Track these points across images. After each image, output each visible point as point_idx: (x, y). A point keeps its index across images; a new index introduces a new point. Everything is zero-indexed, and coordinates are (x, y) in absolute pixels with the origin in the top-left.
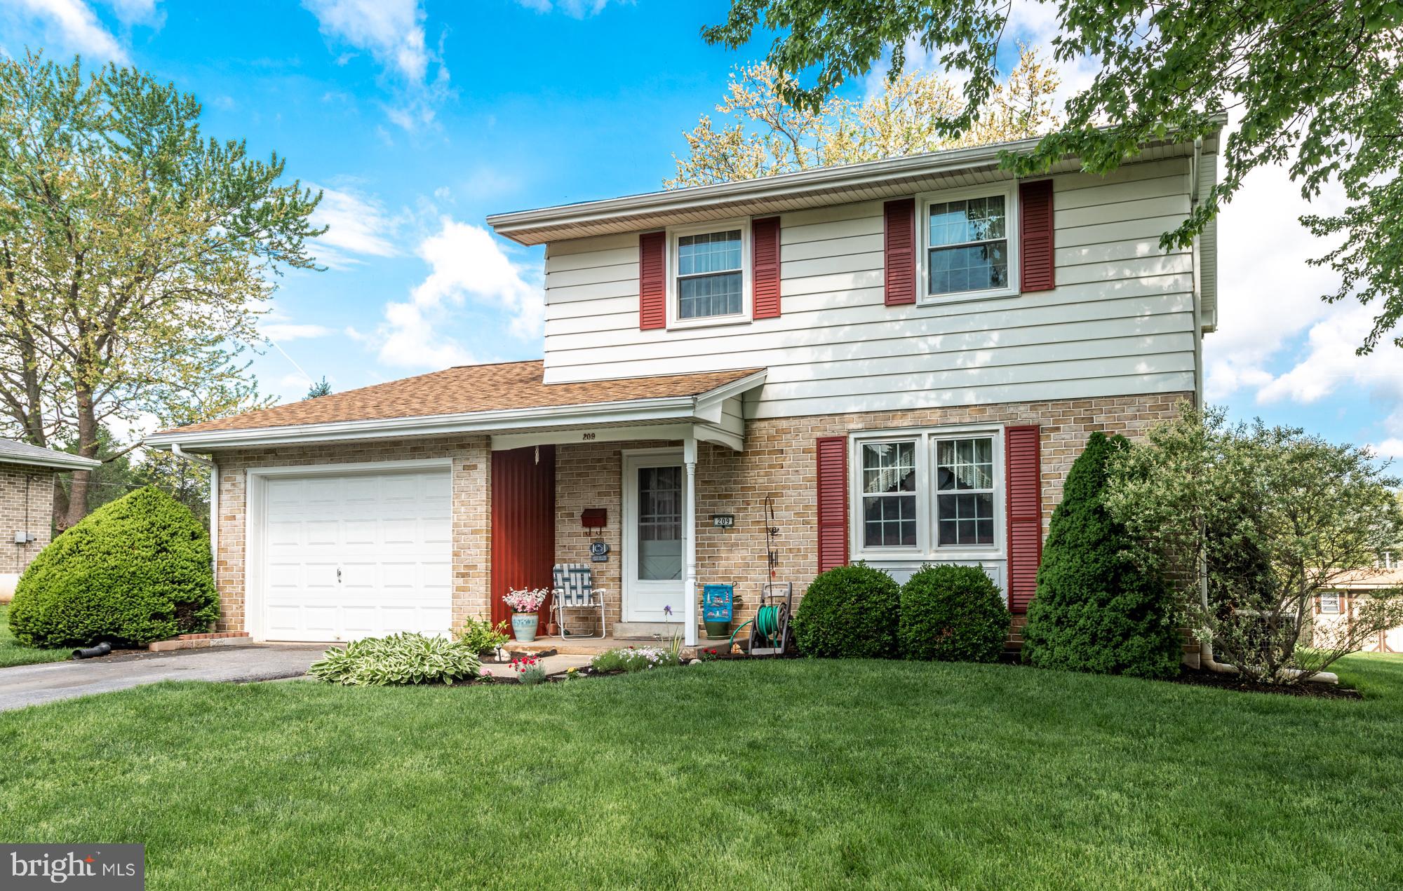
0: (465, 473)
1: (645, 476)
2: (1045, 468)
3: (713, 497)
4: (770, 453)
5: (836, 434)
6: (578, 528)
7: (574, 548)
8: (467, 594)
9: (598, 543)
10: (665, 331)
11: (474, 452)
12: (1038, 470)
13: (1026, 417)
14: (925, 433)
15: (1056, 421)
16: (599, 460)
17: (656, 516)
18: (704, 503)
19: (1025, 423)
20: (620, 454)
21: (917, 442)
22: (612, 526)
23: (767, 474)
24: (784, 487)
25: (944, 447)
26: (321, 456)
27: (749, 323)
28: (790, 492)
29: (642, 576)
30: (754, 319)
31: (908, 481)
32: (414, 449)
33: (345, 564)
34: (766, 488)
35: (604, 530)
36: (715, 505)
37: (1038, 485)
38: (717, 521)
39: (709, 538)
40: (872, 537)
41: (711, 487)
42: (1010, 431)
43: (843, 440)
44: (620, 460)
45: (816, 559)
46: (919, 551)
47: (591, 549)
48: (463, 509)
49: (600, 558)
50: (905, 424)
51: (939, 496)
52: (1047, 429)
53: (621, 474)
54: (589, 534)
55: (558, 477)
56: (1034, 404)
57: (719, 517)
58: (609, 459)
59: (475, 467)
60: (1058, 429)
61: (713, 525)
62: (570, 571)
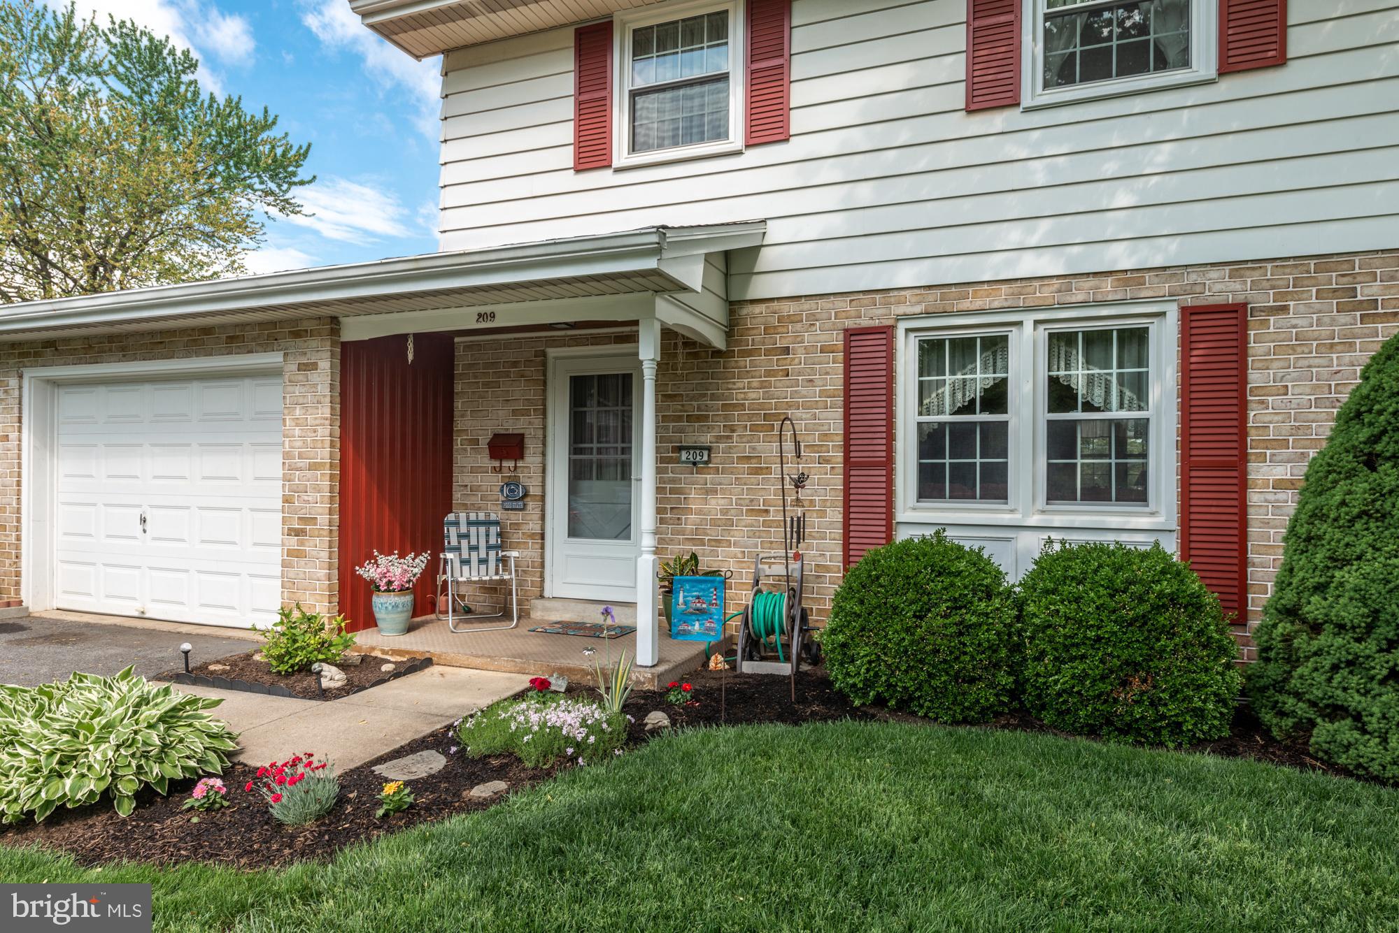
0: (300, 376)
1: (580, 388)
2: (1255, 378)
3: (679, 419)
4: (768, 352)
5: (876, 323)
6: (485, 461)
7: (478, 488)
8: (302, 562)
9: (512, 483)
10: (610, 172)
11: (314, 343)
12: (1243, 380)
13: (1222, 290)
14: (1028, 319)
15: (1279, 296)
16: (515, 364)
17: (595, 445)
18: (667, 428)
19: (1219, 300)
20: (544, 354)
21: (1013, 334)
22: (531, 459)
23: (763, 385)
24: (789, 405)
25: (1061, 342)
26: (111, 350)
27: (739, 153)
28: (799, 413)
29: (574, 531)
30: (748, 146)
31: (996, 398)
32: (231, 339)
33: (151, 506)
34: (762, 407)
35: (520, 464)
36: (681, 431)
37: (1243, 406)
38: (684, 456)
39: (673, 481)
40: (930, 485)
41: (676, 405)
42: (1188, 314)
43: (887, 332)
44: (544, 364)
45: (840, 518)
46: (1012, 511)
47: (502, 491)
48: (297, 432)
49: (515, 505)
50: (996, 304)
51: (1049, 422)
52: (1262, 310)
53: (545, 383)
54: (499, 470)
55: (458, 387)
56: (1237, 267)
57: (688, 448)
58: (528, 362)
59: (314, 366)
60: (1284, 309)
61: (678, 461)
62: (470, 523)
